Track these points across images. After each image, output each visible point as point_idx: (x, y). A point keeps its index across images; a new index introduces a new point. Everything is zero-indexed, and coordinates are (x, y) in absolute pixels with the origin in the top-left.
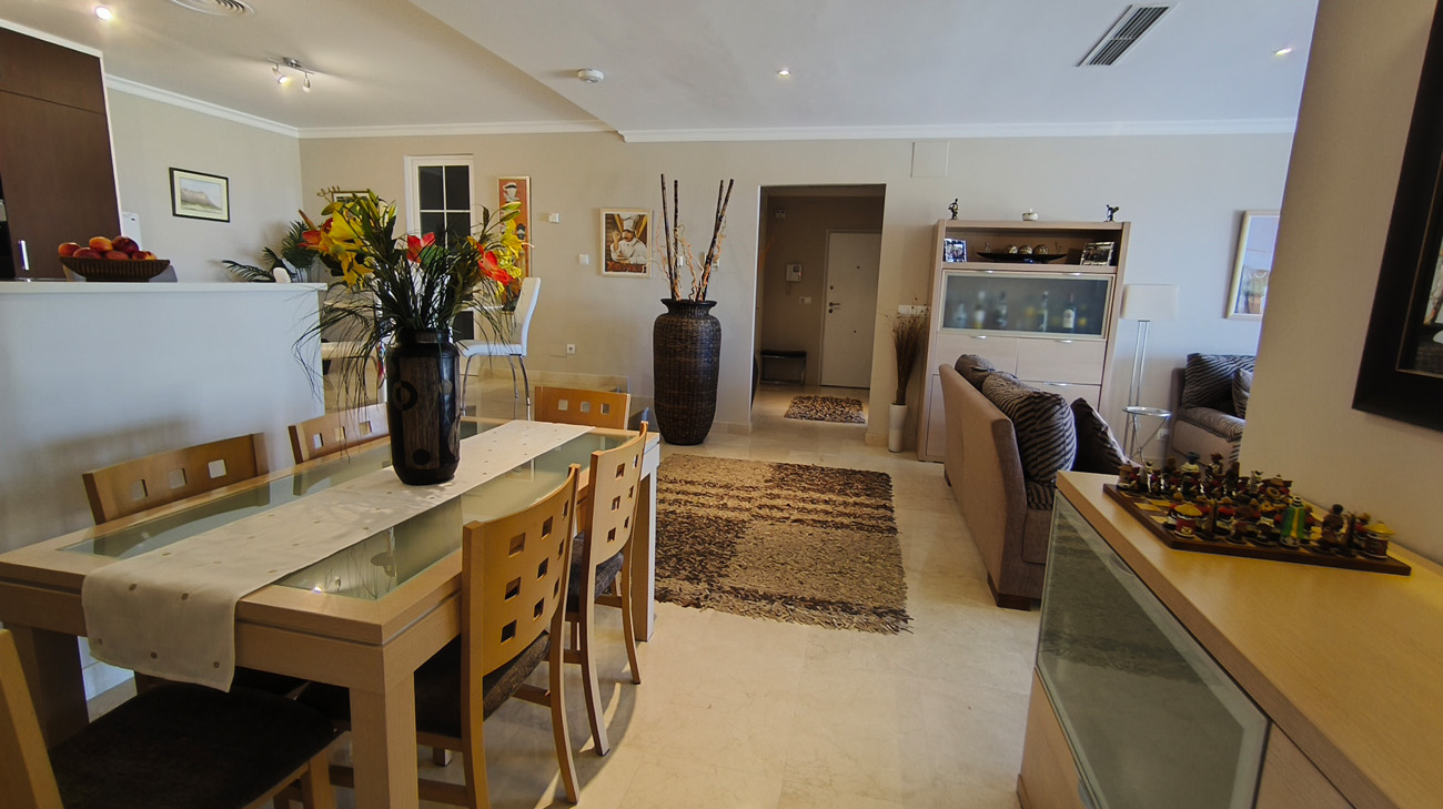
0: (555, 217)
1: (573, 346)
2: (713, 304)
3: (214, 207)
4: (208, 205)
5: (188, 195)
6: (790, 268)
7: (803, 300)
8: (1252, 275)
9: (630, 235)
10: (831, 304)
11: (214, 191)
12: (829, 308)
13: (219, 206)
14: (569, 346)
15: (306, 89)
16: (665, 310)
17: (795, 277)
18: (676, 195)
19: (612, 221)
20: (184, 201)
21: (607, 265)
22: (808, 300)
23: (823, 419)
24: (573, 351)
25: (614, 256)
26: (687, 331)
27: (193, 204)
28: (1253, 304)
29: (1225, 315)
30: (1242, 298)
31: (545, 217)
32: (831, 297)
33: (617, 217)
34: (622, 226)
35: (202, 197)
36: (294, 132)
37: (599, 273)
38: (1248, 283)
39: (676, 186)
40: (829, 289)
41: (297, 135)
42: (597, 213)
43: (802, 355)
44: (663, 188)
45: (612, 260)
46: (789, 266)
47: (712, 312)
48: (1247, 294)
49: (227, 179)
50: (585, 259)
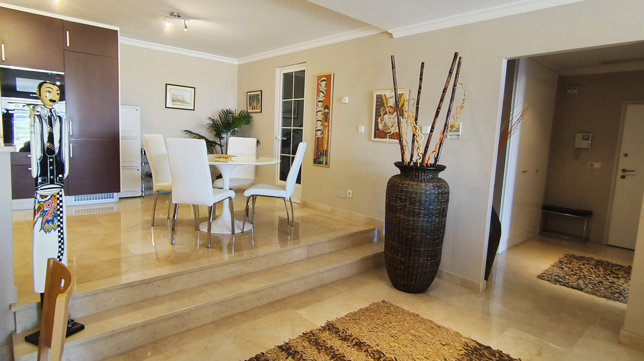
0: (346, 100)
1: (351, 192)
2: (442, 168)
3: (187, 103)
4: (183, 102)
5: (174, 97)
6: (579, 137)
7: (592, 165)
9: (392, 110)
10: (624, 171)
11: (187, 94)
12: (620, 173)
13: (189, 102)
14: (348, 191)
15: (185, 30)
16: (397, 171)
17: (584, 144)
18: (421, 75)
19: (380, 102)
20: (171, 100)
21: (375, 133)
22: (597, 165)
23: (581, 290)
24: (351, 195)
25: (380, 127)
26: (407, 192)
27: (176, 101)
31: (340, 100)
32: (624, 163)
33: (384, 97)
34: (387, 104)
35: (181, 98)
36: (235, 62)
37: (370, 139)
39: (422, 67)
40: (622, 155)
41: (237, 63)
42: (371, 94)
43: (586, 214)
44: (393, 67)
45: (378, 130)
46: (578, 135)
47: (441, 175)
49: (195, 88)
50: (362, 129)
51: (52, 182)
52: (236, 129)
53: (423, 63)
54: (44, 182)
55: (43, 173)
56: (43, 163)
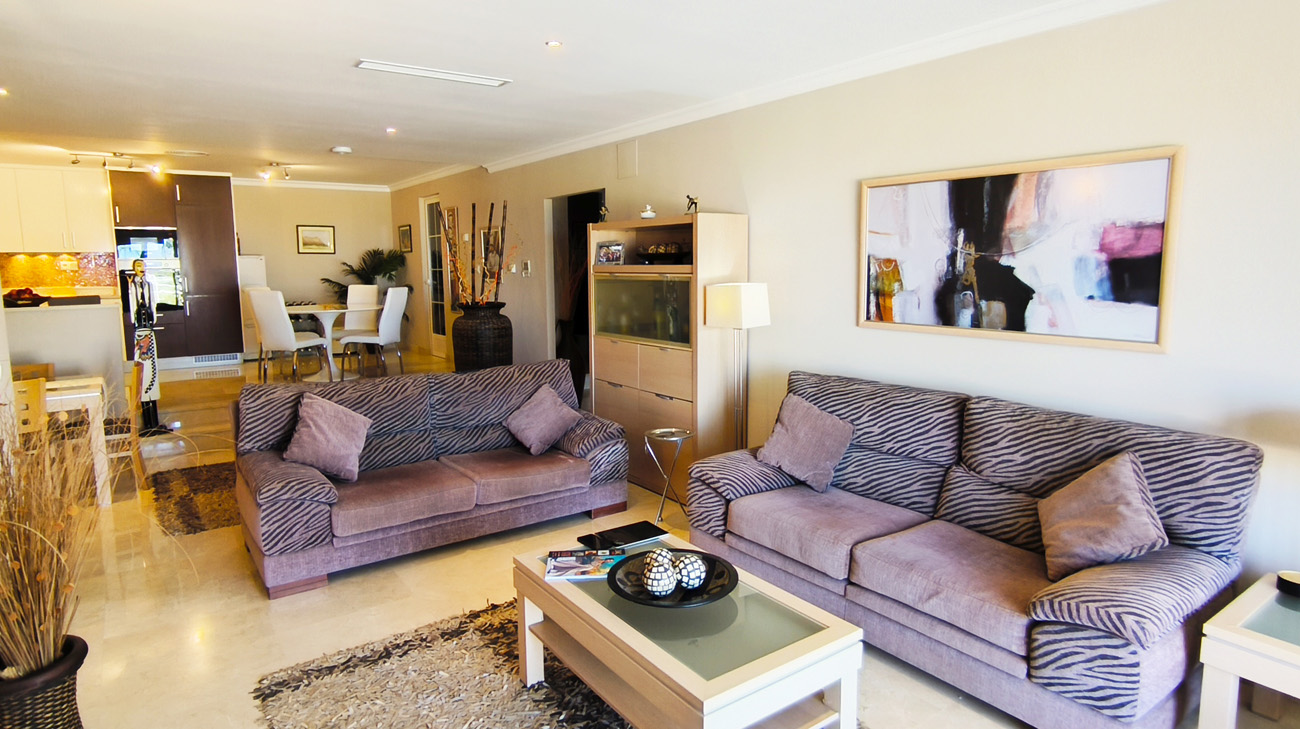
2: (503, 305)
3: (324, 245)
4: (320, 244)
5: (307, 240)
8: (880, 267)
11: (326, 236)
13: (328, 245)
20: (305, 244)
27: (311, 245)
28: (885, 307)
29: (858, 324)
30: (873, 298)
35: (316, 241)
36: (386, 189)
38: (877, 278)
41: (388, 191)
47: (502, 311)
48: (878, 294)
49: (334, 227)
51: (145, 326)
52: (393, 273)
53: (492, 204)
54: (140, 326)
55: (139, 319)
56: (138, 313)
